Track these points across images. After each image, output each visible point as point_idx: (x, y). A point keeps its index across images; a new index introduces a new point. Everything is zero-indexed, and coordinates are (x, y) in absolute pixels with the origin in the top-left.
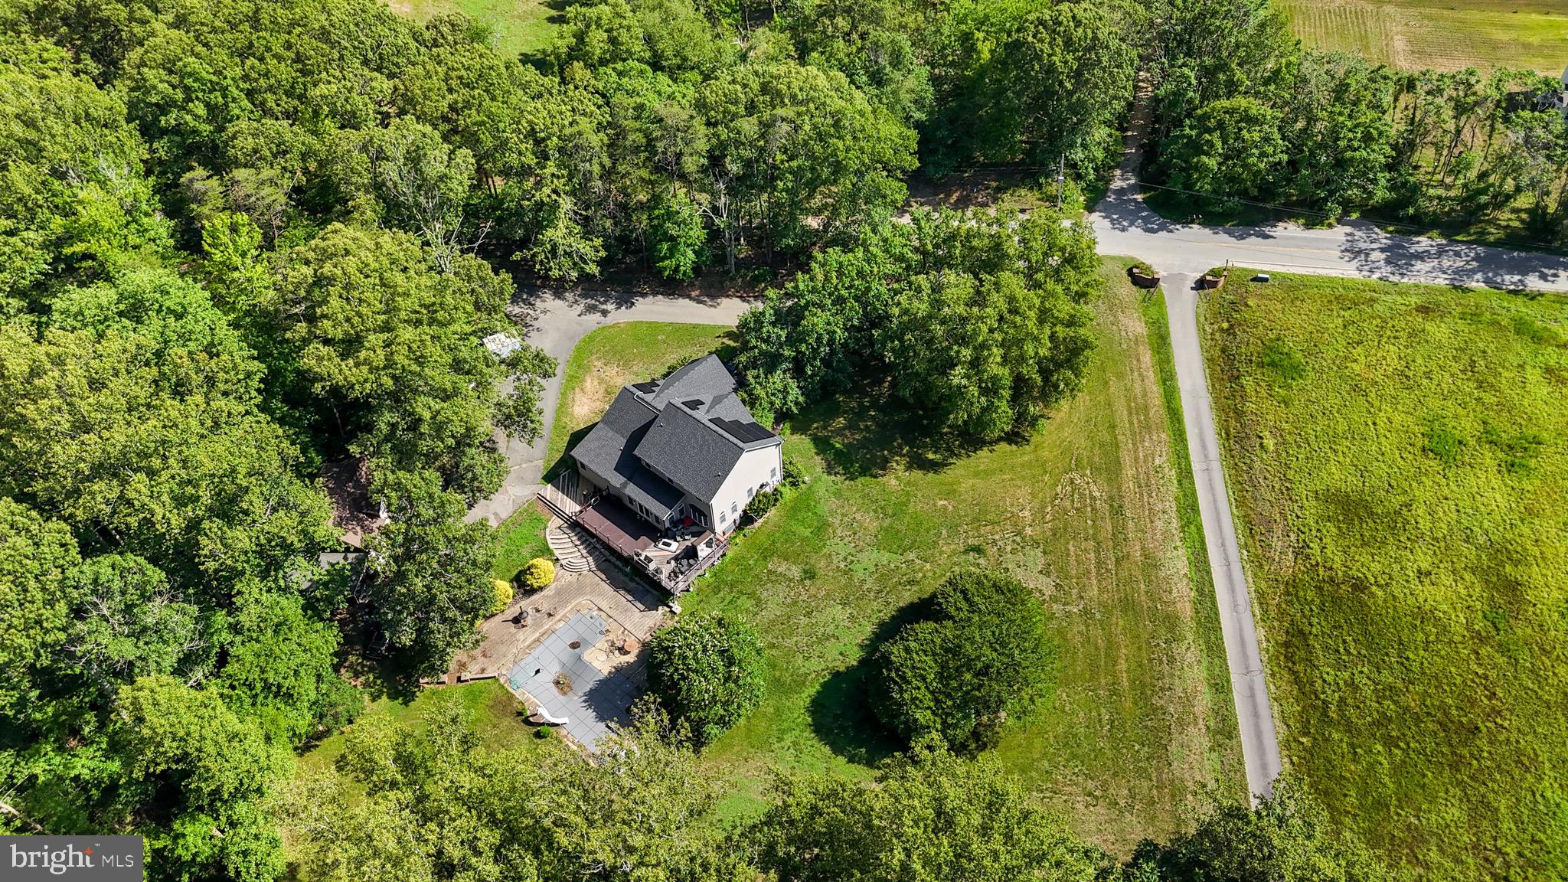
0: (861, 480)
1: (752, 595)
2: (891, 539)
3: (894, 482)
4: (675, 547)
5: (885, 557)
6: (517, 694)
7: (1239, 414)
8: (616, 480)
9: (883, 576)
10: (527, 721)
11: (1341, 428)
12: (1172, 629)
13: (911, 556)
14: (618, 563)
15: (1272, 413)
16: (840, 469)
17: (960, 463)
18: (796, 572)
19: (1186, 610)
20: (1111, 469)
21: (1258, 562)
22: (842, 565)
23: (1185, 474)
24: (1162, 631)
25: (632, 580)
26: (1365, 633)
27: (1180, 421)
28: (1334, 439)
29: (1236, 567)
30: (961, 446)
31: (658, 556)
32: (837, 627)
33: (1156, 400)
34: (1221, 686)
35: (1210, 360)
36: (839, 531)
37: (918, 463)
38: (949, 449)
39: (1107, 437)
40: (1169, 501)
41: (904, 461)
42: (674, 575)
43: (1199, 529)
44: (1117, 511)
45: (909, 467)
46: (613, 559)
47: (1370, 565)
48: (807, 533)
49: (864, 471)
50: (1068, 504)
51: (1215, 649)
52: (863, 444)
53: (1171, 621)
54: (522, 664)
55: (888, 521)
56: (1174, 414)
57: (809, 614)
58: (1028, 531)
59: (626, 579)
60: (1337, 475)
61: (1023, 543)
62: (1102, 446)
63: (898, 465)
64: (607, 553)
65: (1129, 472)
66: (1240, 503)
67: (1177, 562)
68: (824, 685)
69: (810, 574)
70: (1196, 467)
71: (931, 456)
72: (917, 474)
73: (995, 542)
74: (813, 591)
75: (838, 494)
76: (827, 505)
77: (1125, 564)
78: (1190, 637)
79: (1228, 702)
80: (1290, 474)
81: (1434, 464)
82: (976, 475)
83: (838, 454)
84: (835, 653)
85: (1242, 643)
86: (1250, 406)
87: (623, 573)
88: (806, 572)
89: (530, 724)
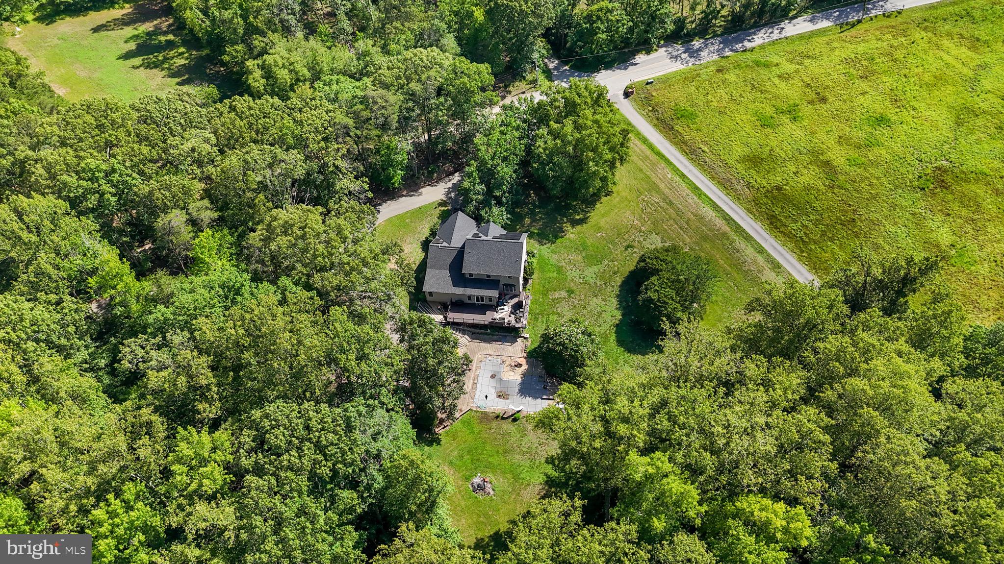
0: (557, 241)
1: (554, 313)
2: (591, 259)
3: (572, 235)
4: (507, 308)
5: (595, 269)
6: (487, 410)
7: (685, 143)
8: (459, 291)
9: (601, 276)
11: (727, 131)
12: (728, 239)
13: (606, 262)
14: (482, 331)
15: (698, 136)
16: (545, 241)
17: (592, 214)
18: (564, 294)
19: (726, 228)
20: (654, 188)
21: (738, 198)
22: (581, 281)
23: (683, 176)
24: (725, 241)
25: (494, 335)
26: (794, 205)
27: (663, 156)
28: (727, 137)
29: (731, 203)
30: (587, 207)
31: (504, 314)
32: (601, 307)
33: (649, 152)
34: (761, 251)
35: (655, 126)
36: (567, 267)
37: (575, 223)
38: (583, 211)
39: (642, 176)
40: (686, 190)
41: (568, 225)
42: (518, 320)
43: (705, 195)
44: (671, 203)
45: (573, 227)
46: (478, 330)
47: (777, 179)
48: (555, 275)
49: (556, 237)
50: (649, 210)
51: (748, 238)
52: (545, 225)
53: (725, 235)
54: (476, 397)
55: (584, 253)
56: (659, 154)
57: (585, 308)
58: (643, 228)
60: (739, 150)
61: (646, 235)
62: (643, 180)
63: (567, 227)
64: (472, 329)
65: (662, 186)
66: (713, 178)
67: (709, 213)
68: (616, 332)
69: (570, 292)
70: (685, 172)
71: (578, 217)
72: (579, 228)
73: (634, 240)
74: (578, 298)
75: (554, 252)
76: (554, 259)
77: (691, 223)
78: (737, 238)
79: (769, 255)
80: (722, 157)
81: (768, 130)
82: (603, 216)
83: (538, 234)
84: (609, 317)
85: (756, 231)
86: (687, 138)
87: (487, 334)
88: (568, 291)
89: (507, 418)
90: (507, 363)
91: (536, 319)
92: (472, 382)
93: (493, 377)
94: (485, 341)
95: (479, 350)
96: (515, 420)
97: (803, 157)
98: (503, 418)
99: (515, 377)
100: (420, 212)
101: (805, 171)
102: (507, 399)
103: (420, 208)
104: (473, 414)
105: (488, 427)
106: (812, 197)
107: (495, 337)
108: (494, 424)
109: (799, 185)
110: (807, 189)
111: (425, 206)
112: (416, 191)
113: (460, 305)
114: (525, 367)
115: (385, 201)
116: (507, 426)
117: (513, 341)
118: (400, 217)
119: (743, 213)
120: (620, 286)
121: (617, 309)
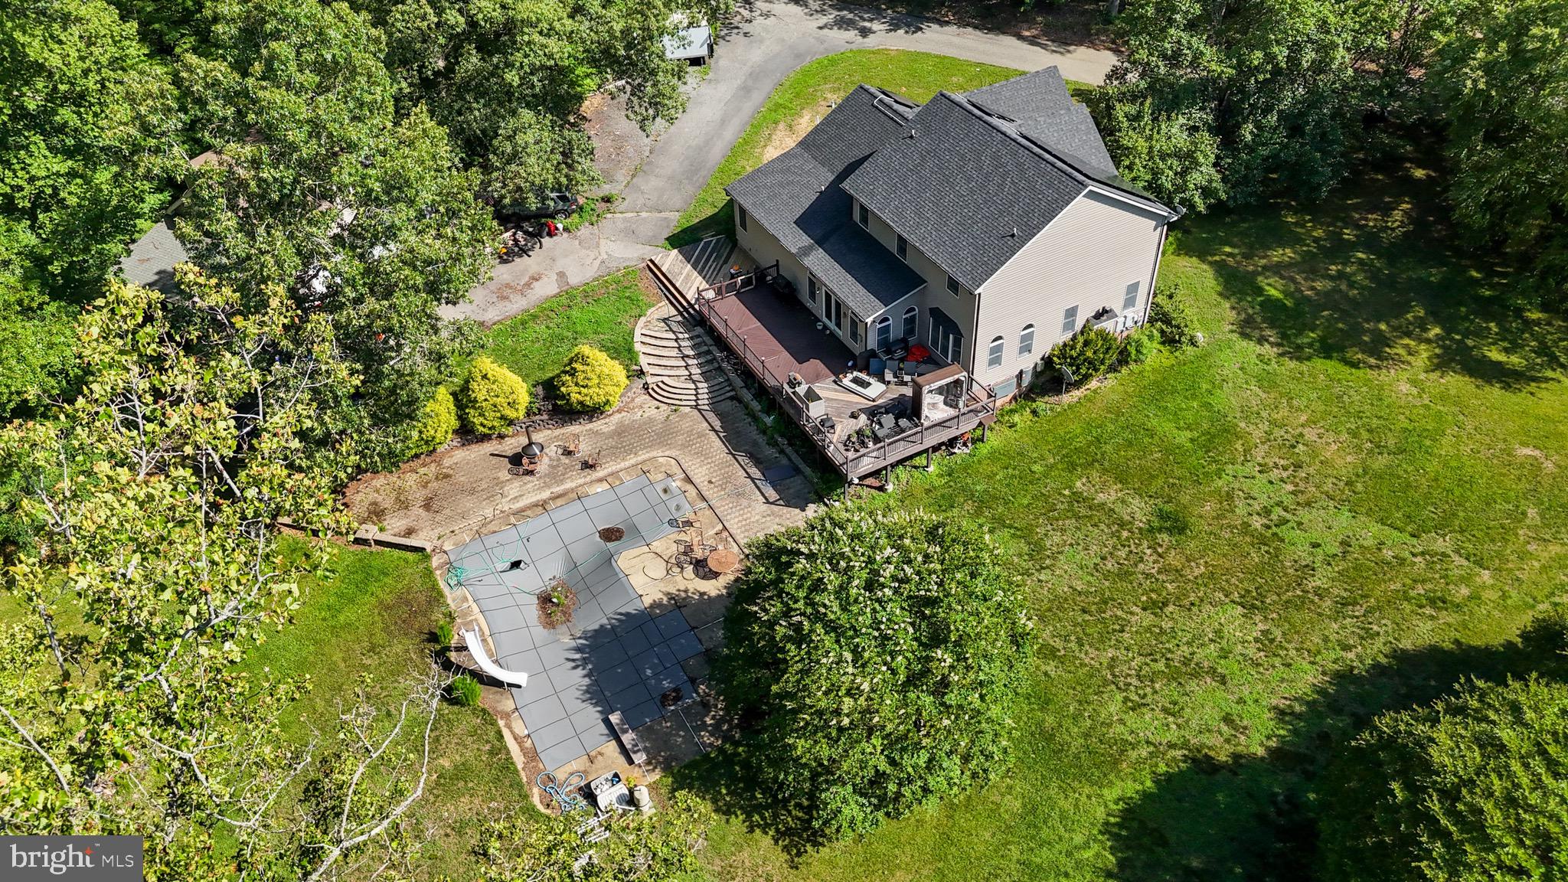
0: (1319, 363)
3: (1401, 386)
4: (876, 391)
6: (451, 597)
8: (799, 244)
9: (1361, 566)
10: (442, 657)
14: (755, 405)
25: (773, 443)
32: (1224, 654)
36: (1259, 454)
38: (1544, 352)
41: (1424, 353)
46: (747, 396)
48: (1183, 438)
54: (490, 541)
55: (1381, 462)
59: (761, 440)
64: (738, 382)
68: (1166, 782)
69: (1172, 523)
71: (1497, 356)
74: (1174, 559)
75: (1267, 382)
76: (1238, 398)
83: (1270, 305)
84: (1211, 715)
89: (447, 665)
90: (690, 536)
92: (545, 494)
93: (611, 535)
96: (454, 694)
98: (440, 655)
99: (648, 587)
107: (770, 452)
108: (400, 647)
113: (779, 295)
115: (964, 25)
116: (412, 688)
118: (948, 65)
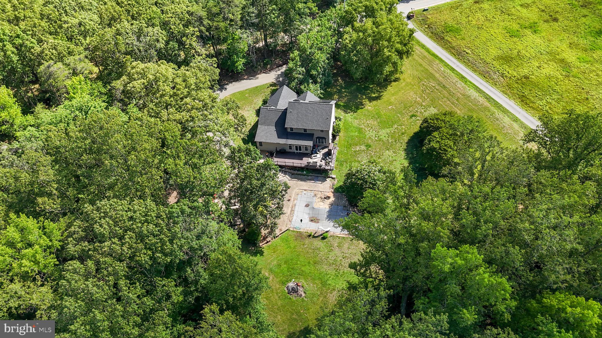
0: (358, 111)
1: (355, 161)
2: (384, 124)
3: (369, 108)
4: (319, 156)
5: (388, 130)
6: (302, 230)
7: (453, 48)
8: (282, 141)
9: (392, 135)
11: (484, 39)
12: (489, 111)
13: (396, 126)
14: (299, 172)
15: (462, 43)
16: (349, 111)
17: (385, 93)
18: (363, 147)
19: (487, 104)
20: (431, 76)
21: (495, 84)
22: (376, 138)
23: (453, 70)
24: (487, 113)
26: (539, 89)
27: (437, 56)
28: (485, 43)
29: (490, 87)
30: (380, 89)
31: (317, 159)
33: (426, 54)
34: (516, 120)
35: (430, 37)
37: (371, 99)
38: (378, 91)
39: (422, 69)
40: (455, 78)
41: (367, 100)
42: (327, 164)
43: (470, 82)
44: (444, 87)
45: (370, 102)
46: (296, 172)
47: (525, 71)
48: (356, 134)
49: (358, 108)
50: (428, 91)
51: (505, 111)
52: (349, 100)
53: (486, 109)
54: (293, 220)
55: (379, 120)
56: (434, 55)
57: (379, 158)
58: (424, 104)
59: (306, 177)
60: (494, 52)
61: (426, 108)
62: (423, 71)
63: (366, 102)
65: (437, 75)
66: (475, 71)
67: (474, 94)
69: (368, 146)
70: (454, 67)
71: (374, 96)
72: (374, 102)
73: (417, 111)
74: (374, 150)
75: (355, 118)
76: (356, 123)
77: (460, 100)
78: (496, 111)
79: (522, 123)
80: (482, 57)
81: (515, 39)
82: (393, 95)
83: (344, 106)
85: (511, 106)
86: (454, 44)
87: (302, 175)
88: (367, 146)
89: (317, 237)
90: (319, 196)
91: (342, 165)
92: (290, 209)
93: (307, 206)
94: (302, 180)
95: (297, 186)
96: (324, 238)
97: (543, 56)
98: (314, 237)
99: (325, 207)
100: (256, 90)
101: (546, 66)
102: (318, 222)
103: (257, 87)
104: (290, 233)
105: (302, 243)
106: (553, 83)
107: (310, 177)
108: (307, 241)
109: (542, 75)
110: (549, 78)
111: (260, 86)
112: (254, 76)
113: (282, 153)
114: (332, 199)
115: (231, 82)
116: (318, 243)
117: (324, 180)
118: (242, 93)
119: (500, 95)
120: (407, 143)
121: (405, 159)
